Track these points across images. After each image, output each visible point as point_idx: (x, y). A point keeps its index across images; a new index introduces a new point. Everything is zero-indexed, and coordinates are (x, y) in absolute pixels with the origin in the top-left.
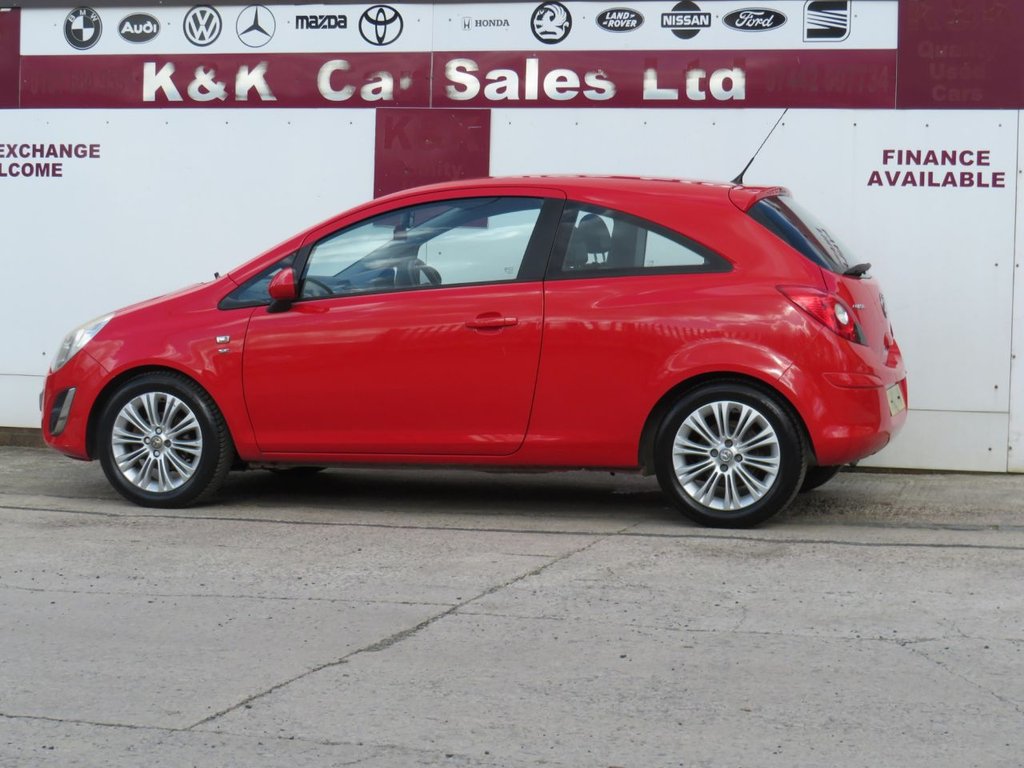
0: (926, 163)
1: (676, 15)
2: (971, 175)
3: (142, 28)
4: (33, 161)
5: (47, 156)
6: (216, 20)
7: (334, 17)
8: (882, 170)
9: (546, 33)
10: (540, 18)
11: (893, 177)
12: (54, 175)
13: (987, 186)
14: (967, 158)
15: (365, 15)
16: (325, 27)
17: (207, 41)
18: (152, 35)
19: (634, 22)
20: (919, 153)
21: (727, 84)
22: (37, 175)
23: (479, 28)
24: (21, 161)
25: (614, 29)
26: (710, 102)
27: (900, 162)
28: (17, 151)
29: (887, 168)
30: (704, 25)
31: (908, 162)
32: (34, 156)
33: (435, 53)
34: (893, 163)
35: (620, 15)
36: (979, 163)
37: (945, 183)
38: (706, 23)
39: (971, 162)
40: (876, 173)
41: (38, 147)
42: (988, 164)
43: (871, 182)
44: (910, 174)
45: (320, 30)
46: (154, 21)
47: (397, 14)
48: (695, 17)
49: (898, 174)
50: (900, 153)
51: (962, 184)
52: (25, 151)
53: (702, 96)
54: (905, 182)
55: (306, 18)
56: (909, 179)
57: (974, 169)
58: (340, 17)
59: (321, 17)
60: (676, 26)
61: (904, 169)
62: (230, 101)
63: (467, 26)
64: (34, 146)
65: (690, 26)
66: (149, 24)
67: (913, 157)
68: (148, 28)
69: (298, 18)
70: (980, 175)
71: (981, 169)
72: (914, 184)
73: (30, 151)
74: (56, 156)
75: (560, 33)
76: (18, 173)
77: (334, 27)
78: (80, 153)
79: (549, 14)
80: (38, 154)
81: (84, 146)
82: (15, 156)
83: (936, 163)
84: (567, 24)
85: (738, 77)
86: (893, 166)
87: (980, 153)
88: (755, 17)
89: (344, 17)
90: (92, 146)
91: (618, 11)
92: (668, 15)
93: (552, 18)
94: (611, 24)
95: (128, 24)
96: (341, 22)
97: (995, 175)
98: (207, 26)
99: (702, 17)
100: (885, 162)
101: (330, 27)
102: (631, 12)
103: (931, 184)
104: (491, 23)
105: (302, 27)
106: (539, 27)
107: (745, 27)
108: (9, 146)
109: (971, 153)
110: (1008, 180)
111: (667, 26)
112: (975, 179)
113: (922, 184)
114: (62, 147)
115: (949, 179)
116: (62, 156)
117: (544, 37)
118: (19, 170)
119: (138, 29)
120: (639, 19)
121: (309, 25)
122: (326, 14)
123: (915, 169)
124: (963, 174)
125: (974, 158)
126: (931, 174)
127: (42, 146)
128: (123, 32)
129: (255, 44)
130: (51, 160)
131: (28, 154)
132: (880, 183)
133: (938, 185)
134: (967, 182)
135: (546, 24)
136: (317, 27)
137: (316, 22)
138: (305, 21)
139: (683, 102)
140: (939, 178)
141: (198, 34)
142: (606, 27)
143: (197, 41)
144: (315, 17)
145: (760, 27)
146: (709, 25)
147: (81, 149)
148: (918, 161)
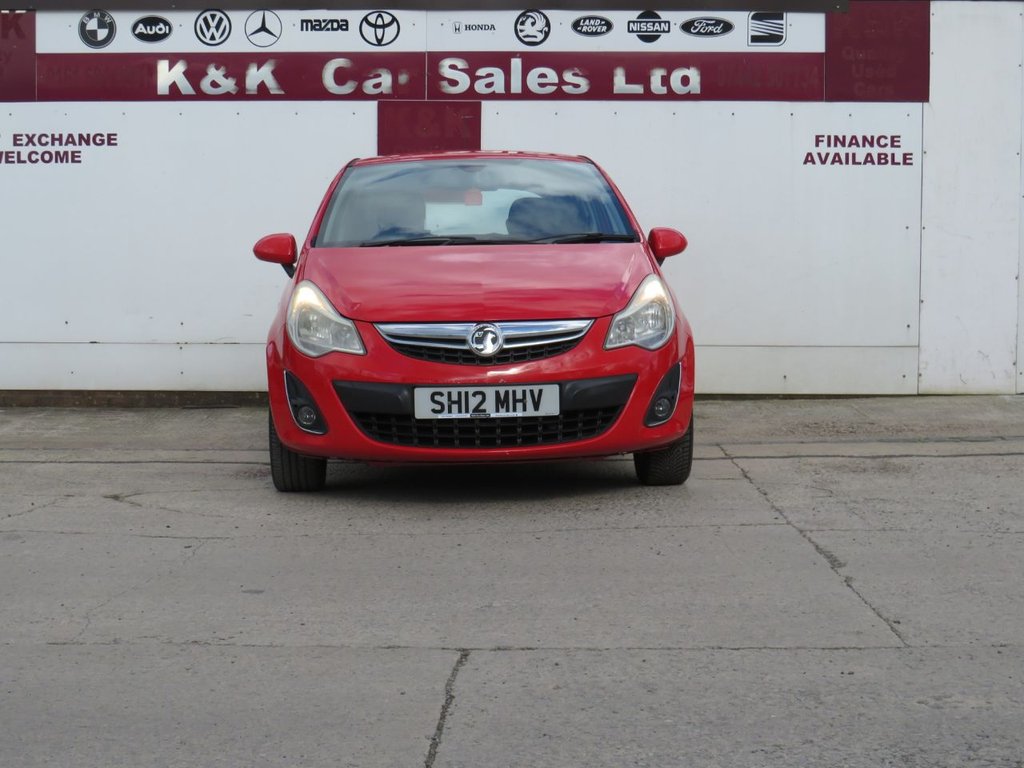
0: (850, 146)
1: (641, 22)
2: (886, 155)
3: (155, 30)
4: (53, 149)
5: (66, 144)
6: (225, 22)
7: (337, 21)
8: (815, 151)
9: (528, 36)
10: (523, 23)
11: (823, 157)
12: (73, 161)
13: (899, 164)
14: (883, 142)
15: (365, 19)
16: (328, 30)
17: (218, 41)
18: (165, 36)
19: (604, 28)
20: (844, 137)
21: (685, 81)
22: (56, 161)
23: (468, 31)
24: (40, 149)
25: (587, 33)
26: (671, 96)
27: (829, 145)
28: (36, 140)
29: (818, 150)
30: (664, 31)
31: (836, 145)
32: (53, 144)
33: (429, 53)
34: (823, 146)
35: (592, 22)
36: (893, 146)
37: (866, 162)
38: (666, 29)
39: (886, 145)
40: (809, 154)
41: (57, 136)
42: (899, 146)
43: (805, 163)
44: (837, 155)
45: (324, 32)
46: (166, 23)
47: (394, 19)
48: (657, 24)
49: (827, 155)
50: (829, 137)
51: (879, 163)
52: (44, 140)
53: (664, 90)
54: (833, 162)
55: (310, 21)
56: (837, 159)
57: (889, 150)
58: (342, 21)
59: (324, 21)
60: (640, 31)
61: (832, 151)
62: (241, 94)
63: (457, 29)
64: (53, 135)
65: (653, 32)
66: (161, 25)
67: (839, 141)
68: (160, 29)
69: (303, 21)
70: (893, 155)
71: (894, 150)
72: (841, 163)
73: (49, 140)
74: (74, 144)
75: (541, 37)
76: (37, 161)
77: (336, 30)
78: (98, 141)
79: (530, 20)
80: (57, 143)
81: (102, 135)
82: (34, 144)
83: (858, 146)
84: (546, 29)
85: (694, 75)
86: (823, 148)
87: (893, 138)
88: (708, 25)
89: (346, 21)
90: (109, 135)
91: (590, 18)
92: (634, 22)
93: (533, 24)
94: (584, 29)
95: (141, 26)
96: (343, 25)
97: (905, 155)
98: (217, 28)
99: (663, 24)
100: (817, 145)
101: (333, 29)
102: (602, 19)
103: (854, 162)
104: (480, 27)
105: (307, 30)
106: (521, 31)
107: (699, 33)
108: (27, 136)
109: (886, 138)
110: (916, 159)
111: (633, 31)
112: (889, 158)
113: (847, 162)
114: (81, 136)
115: (869, 159)
116: (80, 144)
117: (526, 40)
118: (39, 157)
119: (151, 30)
120: (609, 25)
121: (313, 28)
122: (329, 18)
123: (842, 151)
124: (879, 155)
125: (888, 141)
126: (854, 155)
127: (61, 136)
128: (136, 32)
129: (263, 43)
130: (70, 148)
131: (47, 143)
132: (814, 163)
133: (860, 163)
134: (883, 161)
135: (527, 29)
136: (321, 29)
137: (320, 25)
138: (309, 24)
139: (648, 96)
140: (860, 158)
141: (208, 35)
142: (580, 32)
143: (208, 41)
144: (319, 21)
145: (711, 33)
146: (669, 31)
147: (98, 138)
148: (843, 144)
